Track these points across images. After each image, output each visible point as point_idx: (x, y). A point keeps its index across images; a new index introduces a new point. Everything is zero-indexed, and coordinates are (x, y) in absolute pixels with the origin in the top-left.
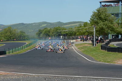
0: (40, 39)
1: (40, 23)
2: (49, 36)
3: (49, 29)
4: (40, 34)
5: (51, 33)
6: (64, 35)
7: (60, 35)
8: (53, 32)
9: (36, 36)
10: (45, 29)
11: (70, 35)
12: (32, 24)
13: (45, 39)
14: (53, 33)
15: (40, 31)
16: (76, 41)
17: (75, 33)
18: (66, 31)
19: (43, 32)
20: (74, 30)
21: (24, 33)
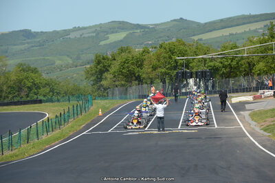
0: (103, 93)
1: (100, 26)
2: (139, 80)
3: (138, 50)
4: (101, 72)
5: (147, 69)
6: (202, 76)
7: (185, 76)
8: (155, 62)
9: (86, 85)
10: (122, 50)
11: (228, 76)
12: (67, 32)
13: (124, 94)
14: (154, 68)
15: (99, 63)
16: (255, 98)
17: (251, 65)
18: (212, 60)
19: (115, 67)
20: (245, 51)
21: (35, 71)
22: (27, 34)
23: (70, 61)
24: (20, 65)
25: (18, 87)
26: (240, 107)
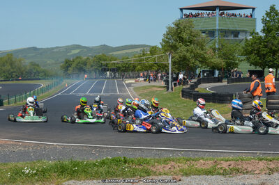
0: (68, 76)
1: (68, 46)
2: (85, 71)
3: (84, 58)
4: (68, 67)
5: (88, 66)
6: (113, 70)
7: (105, 70)
8: (92, 64)
9: (61, 72)
10: (77, 58)
11: (124, 71)
12: (53, 49)
13: (78, 77)
14: (92, 66)
15: (67, 63)
16: (136, 81)
17: (134, 67)
18: (117, 63)
19: (74, 65)
20: (132, 60)
21: (38, 65)
22: (35, 49)
23: (53, 61)
24: (31, 63)
25: (30, 72)
26: (129, 85)
